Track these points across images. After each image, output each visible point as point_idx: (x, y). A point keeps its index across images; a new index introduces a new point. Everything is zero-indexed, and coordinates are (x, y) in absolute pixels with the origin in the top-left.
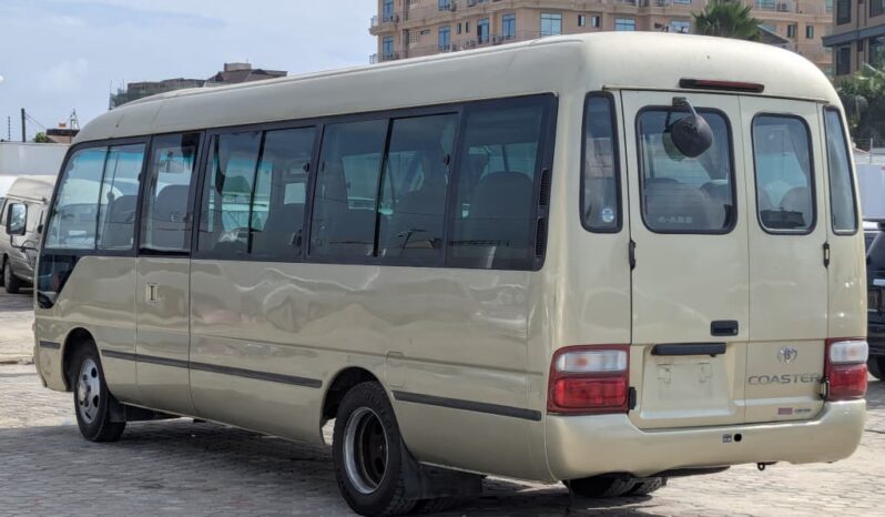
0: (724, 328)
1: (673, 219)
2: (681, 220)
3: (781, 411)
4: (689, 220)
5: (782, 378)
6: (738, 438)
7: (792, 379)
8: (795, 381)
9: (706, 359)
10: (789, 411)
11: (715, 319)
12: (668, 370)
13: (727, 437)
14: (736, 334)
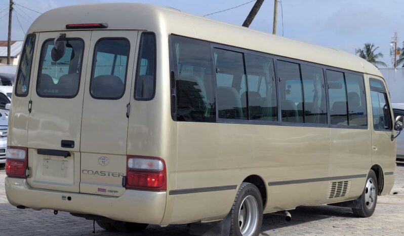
0: (68, 144)
1: (50, 91)
2: (53, 91)
3: (99, 190)
4: (57, 91)
5: (101, 172)
6: (69, 198)
7: (107, 174)
8: (109, 175)
9: (63, 158)
10: (104, 190)
11: (64, 139)
12: (48, 162)
13: (64, 197)
14: (73, 147)
